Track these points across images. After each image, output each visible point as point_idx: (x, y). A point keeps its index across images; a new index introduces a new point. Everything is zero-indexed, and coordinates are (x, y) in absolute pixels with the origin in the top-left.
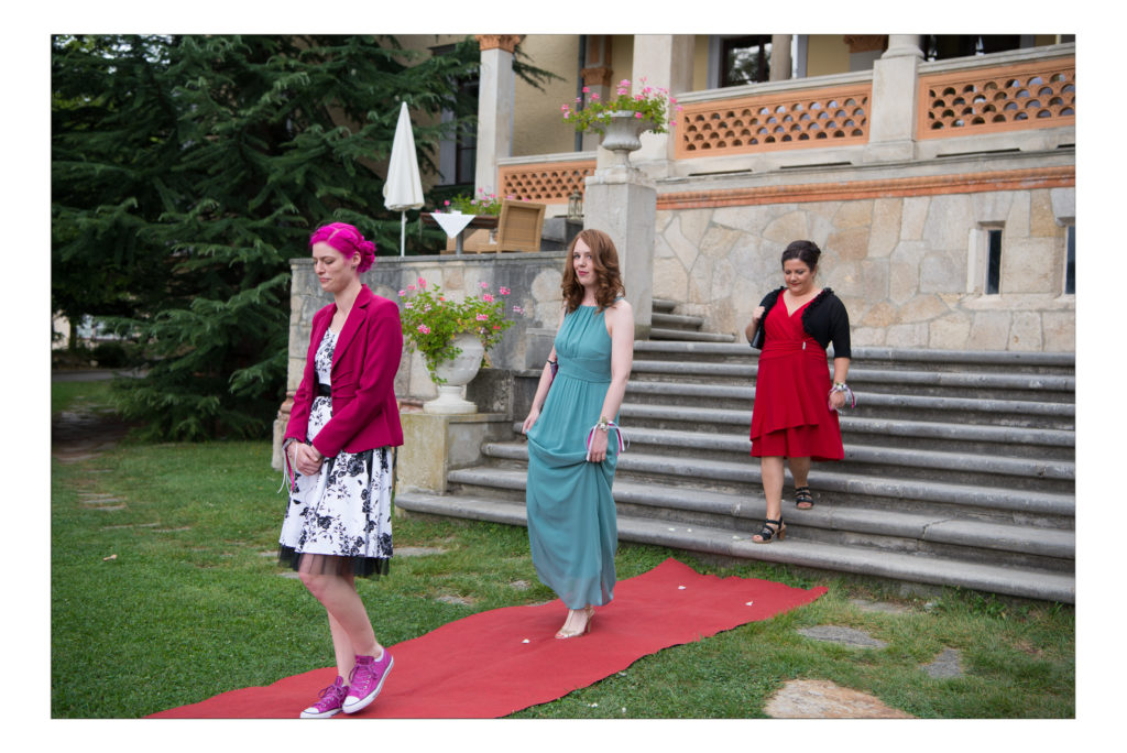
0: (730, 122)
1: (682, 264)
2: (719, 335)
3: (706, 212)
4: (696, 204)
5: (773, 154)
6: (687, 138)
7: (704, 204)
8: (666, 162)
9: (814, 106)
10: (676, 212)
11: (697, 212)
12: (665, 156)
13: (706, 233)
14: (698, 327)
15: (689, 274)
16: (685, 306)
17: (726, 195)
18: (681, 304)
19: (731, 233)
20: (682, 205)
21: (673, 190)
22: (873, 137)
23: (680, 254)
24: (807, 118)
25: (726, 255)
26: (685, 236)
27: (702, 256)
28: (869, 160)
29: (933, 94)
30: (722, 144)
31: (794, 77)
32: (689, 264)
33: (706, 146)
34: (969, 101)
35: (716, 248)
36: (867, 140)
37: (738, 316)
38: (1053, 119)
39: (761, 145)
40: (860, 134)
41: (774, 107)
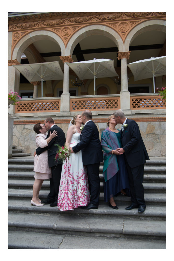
0: (28, 106)
1: (17, 137)
2: (26, 154)
3: (23, 125)
4: (20, 124)
5: (39, 113)
6: (18, 109)
7: (22, 124)
8: (13, 114)
9: (47, 103)
10: (15, 125)
11: (21, 125)
12: (13, 112)
13: (23, 130)
14: (21, 152)
15: (19, 140)
17: (28, 122)
18: (17, 146)
19: (29, 130)
20: (17, 124)
21: (15, 120)
22: (61, 110)
23: (17, 135)
24: (46, 106)
25: (28, 135)
26: (18, 131)
27: (22, 135)
28: (61, 115)
29: (73, 102)
30: (26, 110)
31: (42, 97)
32: (19, 137)
33: (23, 111)
34: (80, 105)
35: (25, 133)
36: (60, 111)
37: (31, 149)
38: (97, 109)
39: (36, 111)
40: (58, 110)
41: (38, 103)
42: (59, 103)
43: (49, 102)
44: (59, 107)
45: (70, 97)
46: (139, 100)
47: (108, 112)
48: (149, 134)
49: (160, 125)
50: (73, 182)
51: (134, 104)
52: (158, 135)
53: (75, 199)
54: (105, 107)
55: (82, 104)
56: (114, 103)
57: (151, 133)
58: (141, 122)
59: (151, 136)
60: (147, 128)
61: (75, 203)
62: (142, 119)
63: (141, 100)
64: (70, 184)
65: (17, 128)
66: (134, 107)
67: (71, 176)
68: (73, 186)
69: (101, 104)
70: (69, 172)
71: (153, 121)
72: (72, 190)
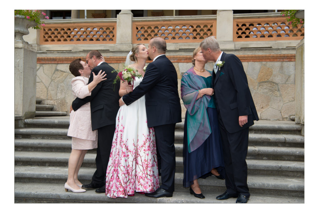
0: (62, 32)
1: (45, 85)
2: (61, 112)
3: (54, 66)
4: (50, 62)
5: (80, 45)
6: (44, 37)
7: (53, 62)
8: (36, 45)
9: (95, 29)
10: (41, 65)
11: (50, 65)
12: (36, 43)
13: (54, 73)
14: (52, 109)
15: (47, 89)
16: (46, 101)
17: (62, 59)
18: (44, 100)
19: (65, 74)
21: (39, 56)
22: (117, 42)
23: (44, 81)
24: (92, 33)
25: (63, 82)
26: (45, 74)
27: (53, 82)
28: (117, 50)
29: (137, 28)
30: (59, 40)
31: (86, 18)
32: (47, 85)
33: (53, 40)
34: (149, 32)
35: (58, 79)
36: (115, 42)
37: (68, 105)
38: (177, 40)
39: (75, 41)
40: (113, 40)
41: (80, 28)
42: (115, 28)
43: (97, 27)
44: (113, 36)
45: (132, 19)
46: (248, 25)
47: (196, 45)
48: (263, 82)
49: (282, 67)
50: (126, 154)
51: (240, 32)
52: (277, 84)
53: (130, 181)
54: (191, 36)
55: (153, 31)
56: (205, 31)
57: (266, 80)
58: (250, 63)
59: (265, 86)
60: (260, 72)
61: (128, 187)
62: (252, 57)
63: (252, 25)
64: (121, 158)
65: (44, 69)
66: (240, 37)
67: (124, 144)
68: (126, 161)
69: (184, 31)
70: (122, 139)
71: (271, 61)
72: (124, 167)
